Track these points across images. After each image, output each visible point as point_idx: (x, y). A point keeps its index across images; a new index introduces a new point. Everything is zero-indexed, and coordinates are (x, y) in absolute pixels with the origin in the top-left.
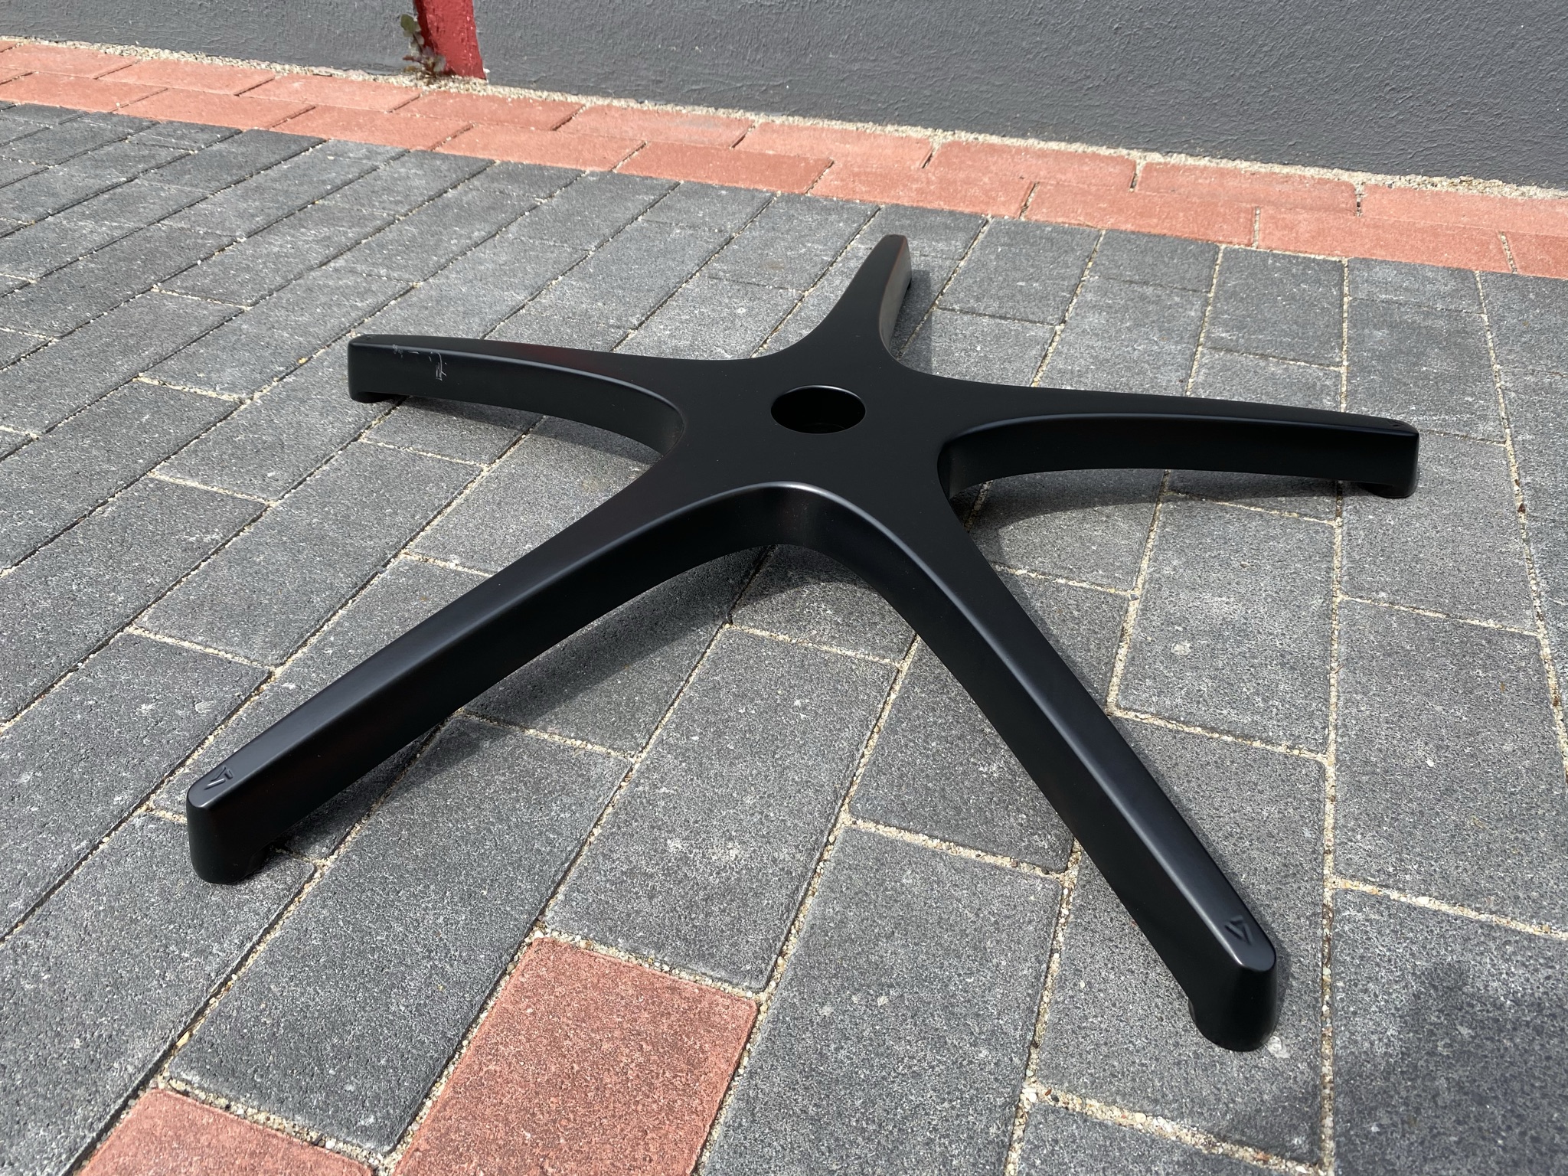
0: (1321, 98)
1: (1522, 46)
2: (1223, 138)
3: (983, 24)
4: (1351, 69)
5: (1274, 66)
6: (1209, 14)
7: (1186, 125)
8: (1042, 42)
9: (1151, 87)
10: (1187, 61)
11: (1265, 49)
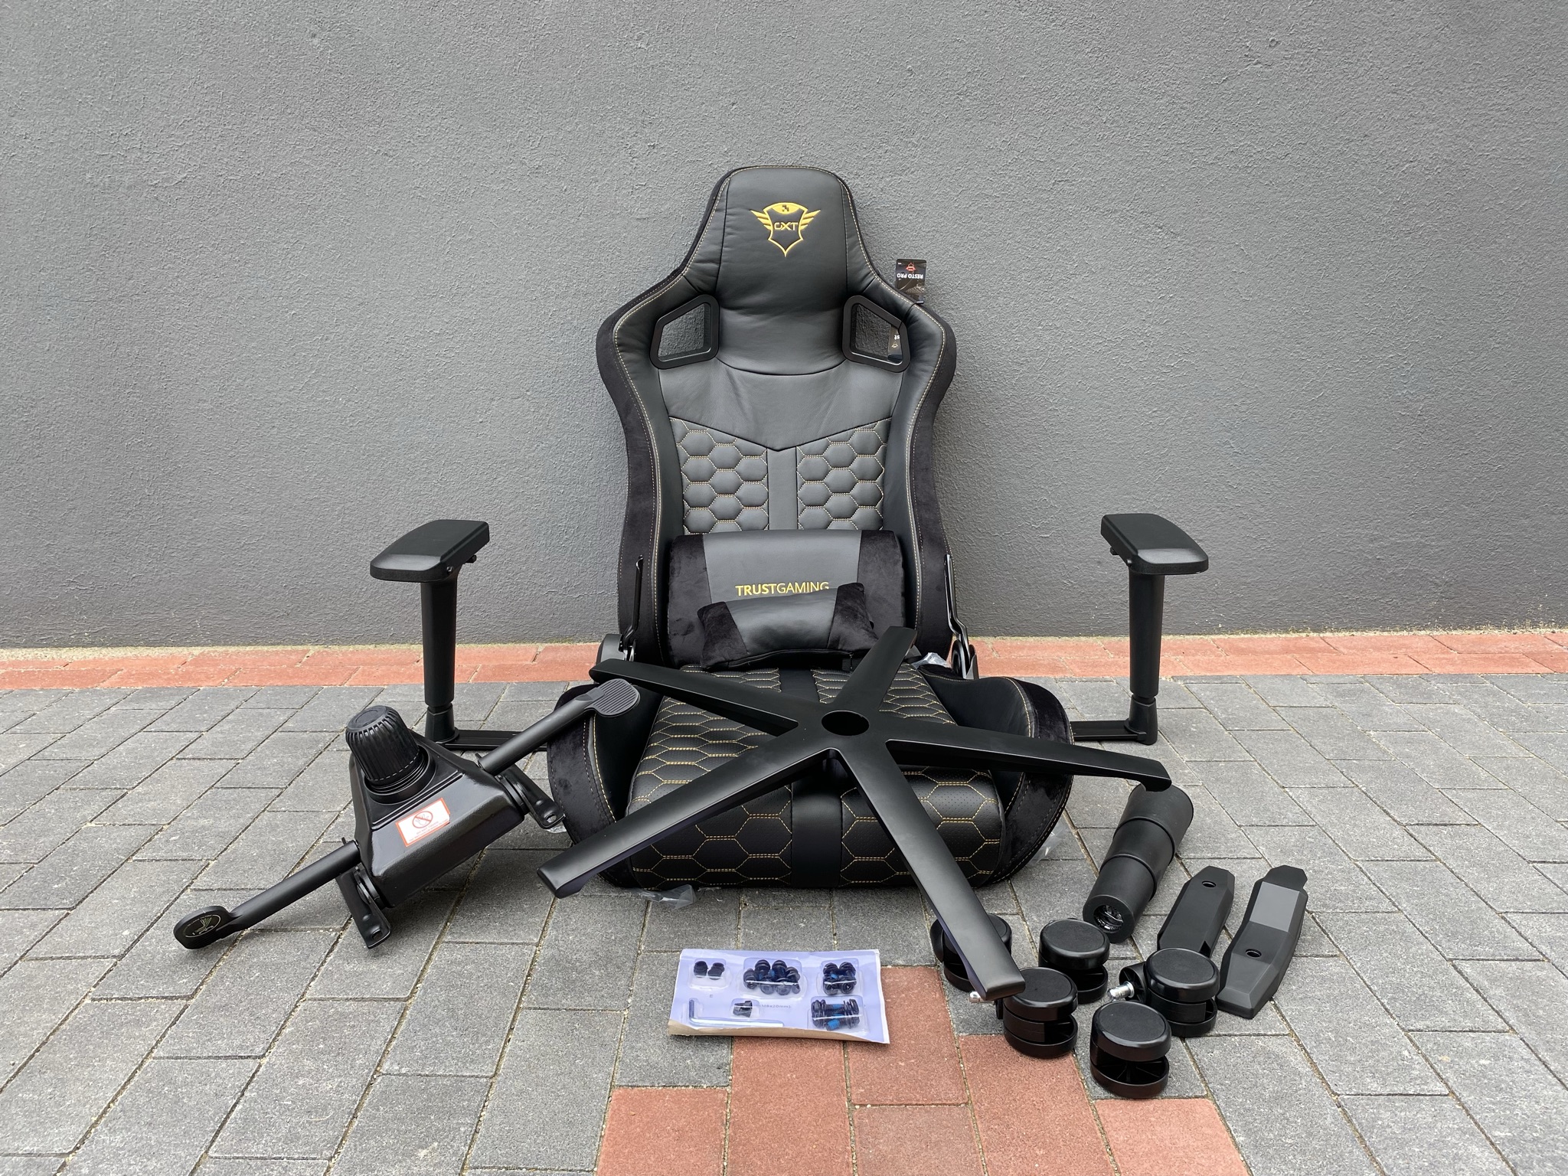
0: (398, 611)
1: (482, 579)
2: (356, 635)
3: (212, 589)
4: (408, 596)
5: (370, 598)
6: (330, 576)
7: (335, 631)
8: (247, 596)
9: (311, 613)
10: (326, 599)
11: (363, 590)
